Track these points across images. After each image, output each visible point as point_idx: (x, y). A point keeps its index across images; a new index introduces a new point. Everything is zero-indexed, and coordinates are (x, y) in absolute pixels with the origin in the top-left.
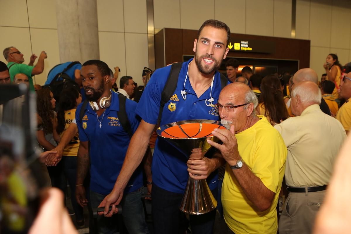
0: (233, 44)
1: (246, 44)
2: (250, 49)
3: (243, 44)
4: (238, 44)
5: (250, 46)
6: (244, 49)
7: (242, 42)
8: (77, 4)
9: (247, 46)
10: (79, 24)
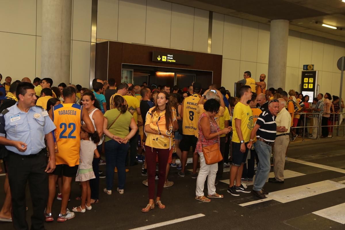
0: (161, 57)
1: (171, 57)
2: (175, 61)
3: (169, 57)
4: (165, 57)
5: (174, 59)
6: (169, 60)
7: (168, 55)
8: (62, 28)
9: (172, 58)
10: (61, 42)
